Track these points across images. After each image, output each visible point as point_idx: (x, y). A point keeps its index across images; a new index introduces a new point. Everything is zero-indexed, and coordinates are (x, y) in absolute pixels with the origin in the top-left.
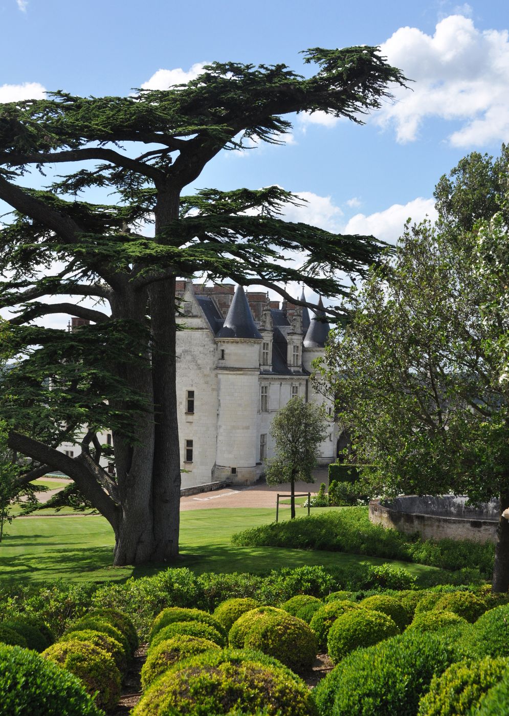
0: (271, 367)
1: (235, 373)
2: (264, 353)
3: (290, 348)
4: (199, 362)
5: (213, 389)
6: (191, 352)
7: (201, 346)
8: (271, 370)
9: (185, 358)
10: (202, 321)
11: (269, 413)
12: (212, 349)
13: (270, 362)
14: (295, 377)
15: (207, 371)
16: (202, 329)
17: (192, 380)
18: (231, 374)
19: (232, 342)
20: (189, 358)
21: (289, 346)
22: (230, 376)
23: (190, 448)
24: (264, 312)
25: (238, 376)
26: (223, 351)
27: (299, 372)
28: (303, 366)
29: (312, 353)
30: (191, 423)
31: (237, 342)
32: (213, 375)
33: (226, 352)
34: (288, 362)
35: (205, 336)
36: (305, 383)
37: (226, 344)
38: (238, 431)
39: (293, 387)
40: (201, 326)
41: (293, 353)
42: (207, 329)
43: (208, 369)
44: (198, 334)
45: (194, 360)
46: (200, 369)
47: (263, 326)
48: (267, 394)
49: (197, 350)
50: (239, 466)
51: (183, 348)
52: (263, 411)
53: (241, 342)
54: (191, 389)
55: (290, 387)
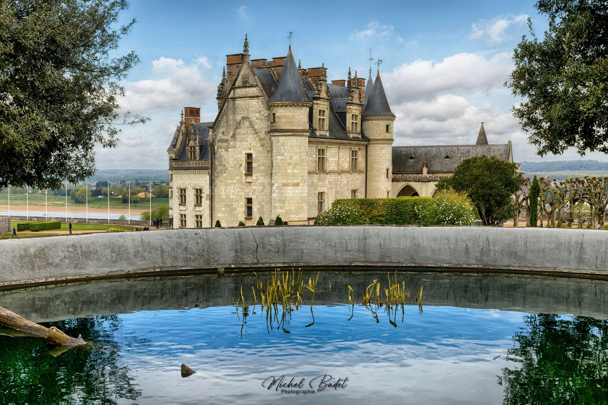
0: (328, 132)
1: (284, 134)
2: (320, 119)
3: (349, 116)
4: (256, 127)
5: (268, 151)
6: (249, 118)
7: (258, 113)
8: (328, 134)
9: (243, 124)
10: (257, 90)
11: (327, 174)
12: (267, 115)
13: (326, 127)
14: (354, 142)
15: (262, 135)
16: (258, 97)
17: (250, 144)
18: (281, 136)
19: (282, 106)
20: (247, 124)
21: (347, 115)
22: (281, 138)
23: (250, 205)
24: (320, 82)
25: (287, 137)
26: (274, 114)
27: (358, 138)
28: (362, 132)
29: (371, 121)
30: (250, 183)
31: (286, 106)
32: (268, 138)
33: (277, 115)
34: (347, 129)
35: (260, 103)
36: (365, 148)
37: (276, 108)
38: (288, 188)
39: (353, 151)
40: (256, 95)
41: (352, 121)
42: (262, 96)
43: (264, 133)
44: (254, 102)
45: (252, 125)
46: (257, 133)
47: (318, 94)
48: (325, 156)
49: (254, 116)
50: (290, 219)
51: (242, 115)
52: (320, 171)
53: (291, 106)
54: (249, 152)
55: (349, 151)
